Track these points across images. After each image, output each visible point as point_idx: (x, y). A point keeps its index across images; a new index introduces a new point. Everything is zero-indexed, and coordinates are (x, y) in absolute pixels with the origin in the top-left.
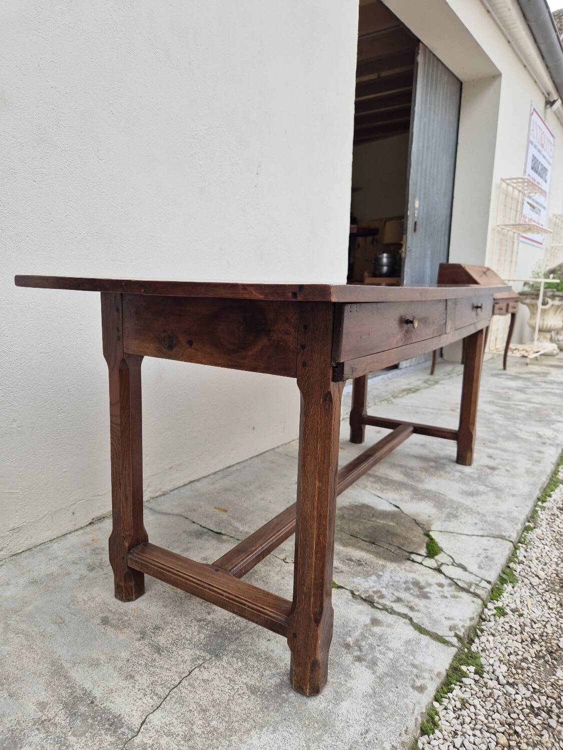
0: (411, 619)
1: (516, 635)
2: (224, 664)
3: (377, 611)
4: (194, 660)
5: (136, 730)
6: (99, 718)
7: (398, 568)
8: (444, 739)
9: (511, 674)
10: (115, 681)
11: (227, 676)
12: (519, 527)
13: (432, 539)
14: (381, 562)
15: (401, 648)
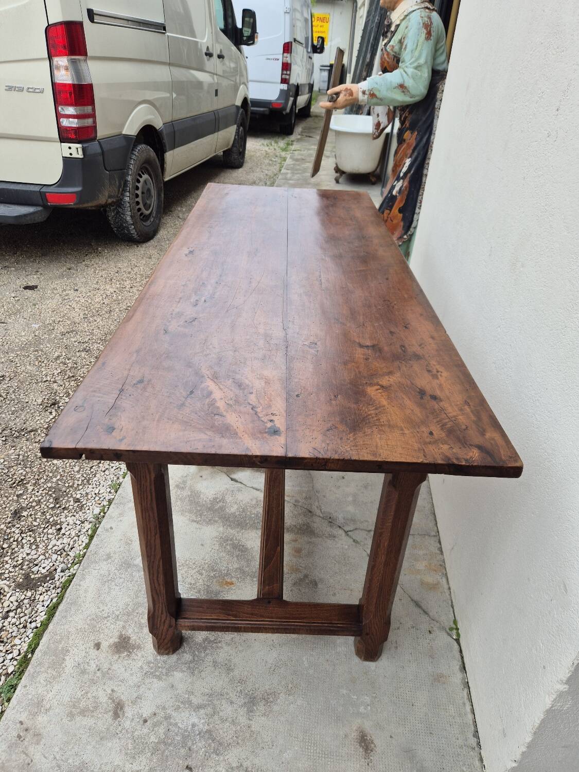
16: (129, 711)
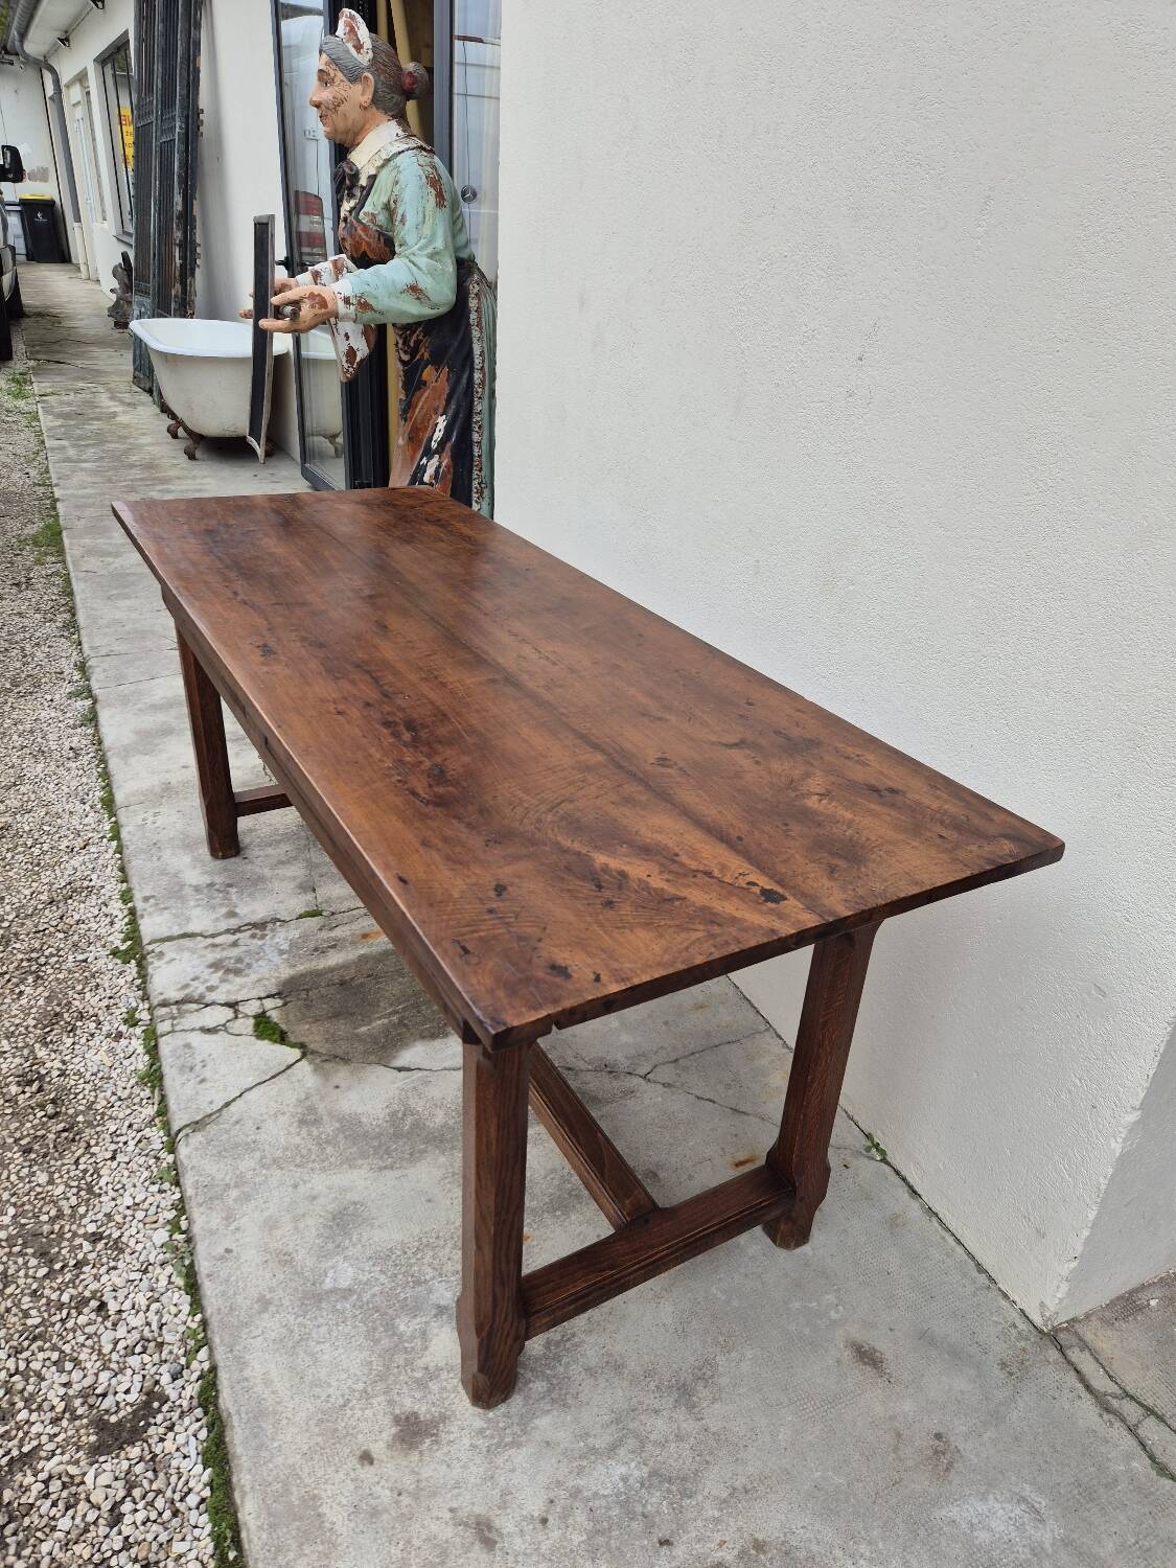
0: (205, 937)
3: (242, 923)
13: (286, 1042)
16: (506, 1524)
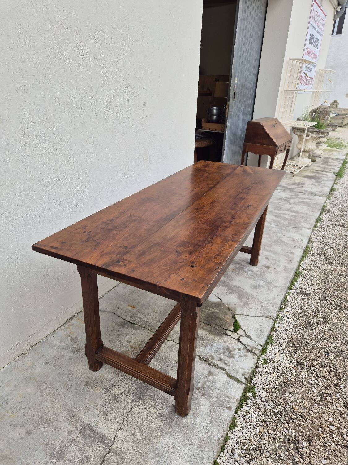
0: (226, 370)
1: (271, 374)
2: (145, 403)
3: (211, 367)
4: (132, 402)
5: (113, 441)
6: (96, 437)
7: (220, 340)
8: (239, 431)
9: (267, 396)
10: (99, 417)
11: (148, 410)
12: (278, 309)
13: (236, 320)
14: (212, 337)
15: (222, 387)
